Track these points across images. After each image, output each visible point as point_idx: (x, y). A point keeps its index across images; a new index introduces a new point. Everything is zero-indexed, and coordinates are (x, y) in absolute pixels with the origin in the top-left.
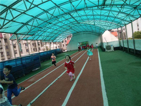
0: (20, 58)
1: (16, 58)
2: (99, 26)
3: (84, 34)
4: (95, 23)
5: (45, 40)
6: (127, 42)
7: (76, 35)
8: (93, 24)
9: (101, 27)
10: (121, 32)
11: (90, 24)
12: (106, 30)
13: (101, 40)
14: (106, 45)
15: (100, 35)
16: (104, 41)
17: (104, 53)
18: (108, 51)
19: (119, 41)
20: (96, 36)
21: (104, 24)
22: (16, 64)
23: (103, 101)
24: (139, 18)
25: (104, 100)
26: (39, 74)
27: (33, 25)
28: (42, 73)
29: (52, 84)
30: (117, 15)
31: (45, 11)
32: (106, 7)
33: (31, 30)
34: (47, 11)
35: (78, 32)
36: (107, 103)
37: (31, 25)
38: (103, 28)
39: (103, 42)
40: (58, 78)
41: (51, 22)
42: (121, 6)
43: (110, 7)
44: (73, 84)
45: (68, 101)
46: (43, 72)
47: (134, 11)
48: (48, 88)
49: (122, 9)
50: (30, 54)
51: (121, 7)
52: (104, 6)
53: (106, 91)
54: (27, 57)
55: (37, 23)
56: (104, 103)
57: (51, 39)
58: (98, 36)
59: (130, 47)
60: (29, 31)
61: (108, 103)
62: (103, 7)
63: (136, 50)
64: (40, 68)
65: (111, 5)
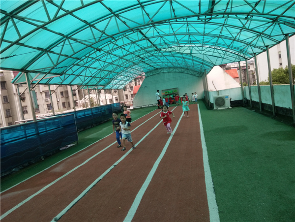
0: (33, 123)
1: (26, 123)
2: (201, 56)
3: (169, 72)
4: (191, 50)
5: (88, 86)
6: (257, 90)
7: (153, 75)
8: (189, 52)
9: (206, 59)
10: (245, 70)
11: (181, 52)
12: (215, 65)
13: (205, 85)
14: (216, 96)
15: (201, 74)
16: (211, 88)
17: (210, 112)
18: (219, 109)
19: (242, 87)
20: (195, 78)
21: (211, 54)
22: (26, 134)
23: (208, 212)
24: (283, 40)
25: (210, 211)
26: (75, 158)
27: (62, 53)
28: (80, 154)
29: (101, 177)
30: (238, 34)
31: (87, 24)
32: (214, 18)
33: (58, 64)
34: (91, 24)
35: (157, 69)
36: (217, 216)
37: (59, 53)
38: (209, 61)
39: (209, 90)
40: (115, 166)
41: (100, 48)
42: (246, 16)
43: (223, 17)
44: (146, 178)
45: (136, 214)
46: (84, 152)
47: (272, 27)
48: (94, 186)
49: (247, 21)
50: (56, 113)
51: (246, 18)
52: (211, 15)
53: (215, 193)
54: (48, 121)
55: (71, 48)
56: (211, 217)
57: (100, 83)
58: (199, 77)
59: (264, 102)
60: (53, 66)
61: (220, 216)
62: (210, 17)
63: (277, 107)
64: (77, 143)
65: (226, 14)
